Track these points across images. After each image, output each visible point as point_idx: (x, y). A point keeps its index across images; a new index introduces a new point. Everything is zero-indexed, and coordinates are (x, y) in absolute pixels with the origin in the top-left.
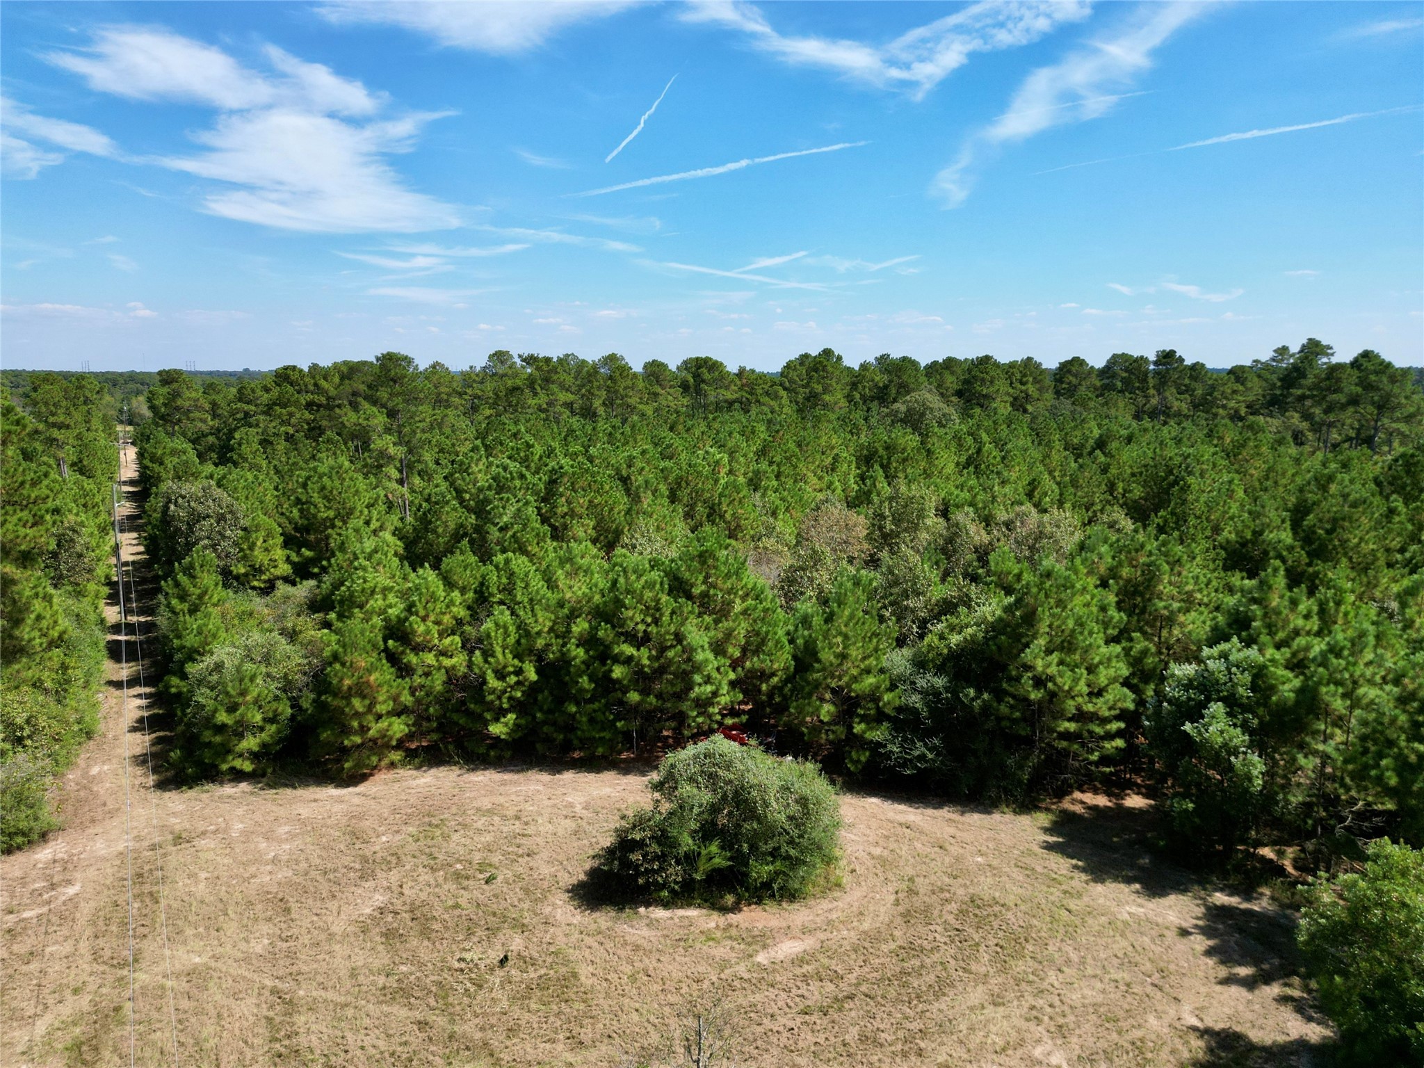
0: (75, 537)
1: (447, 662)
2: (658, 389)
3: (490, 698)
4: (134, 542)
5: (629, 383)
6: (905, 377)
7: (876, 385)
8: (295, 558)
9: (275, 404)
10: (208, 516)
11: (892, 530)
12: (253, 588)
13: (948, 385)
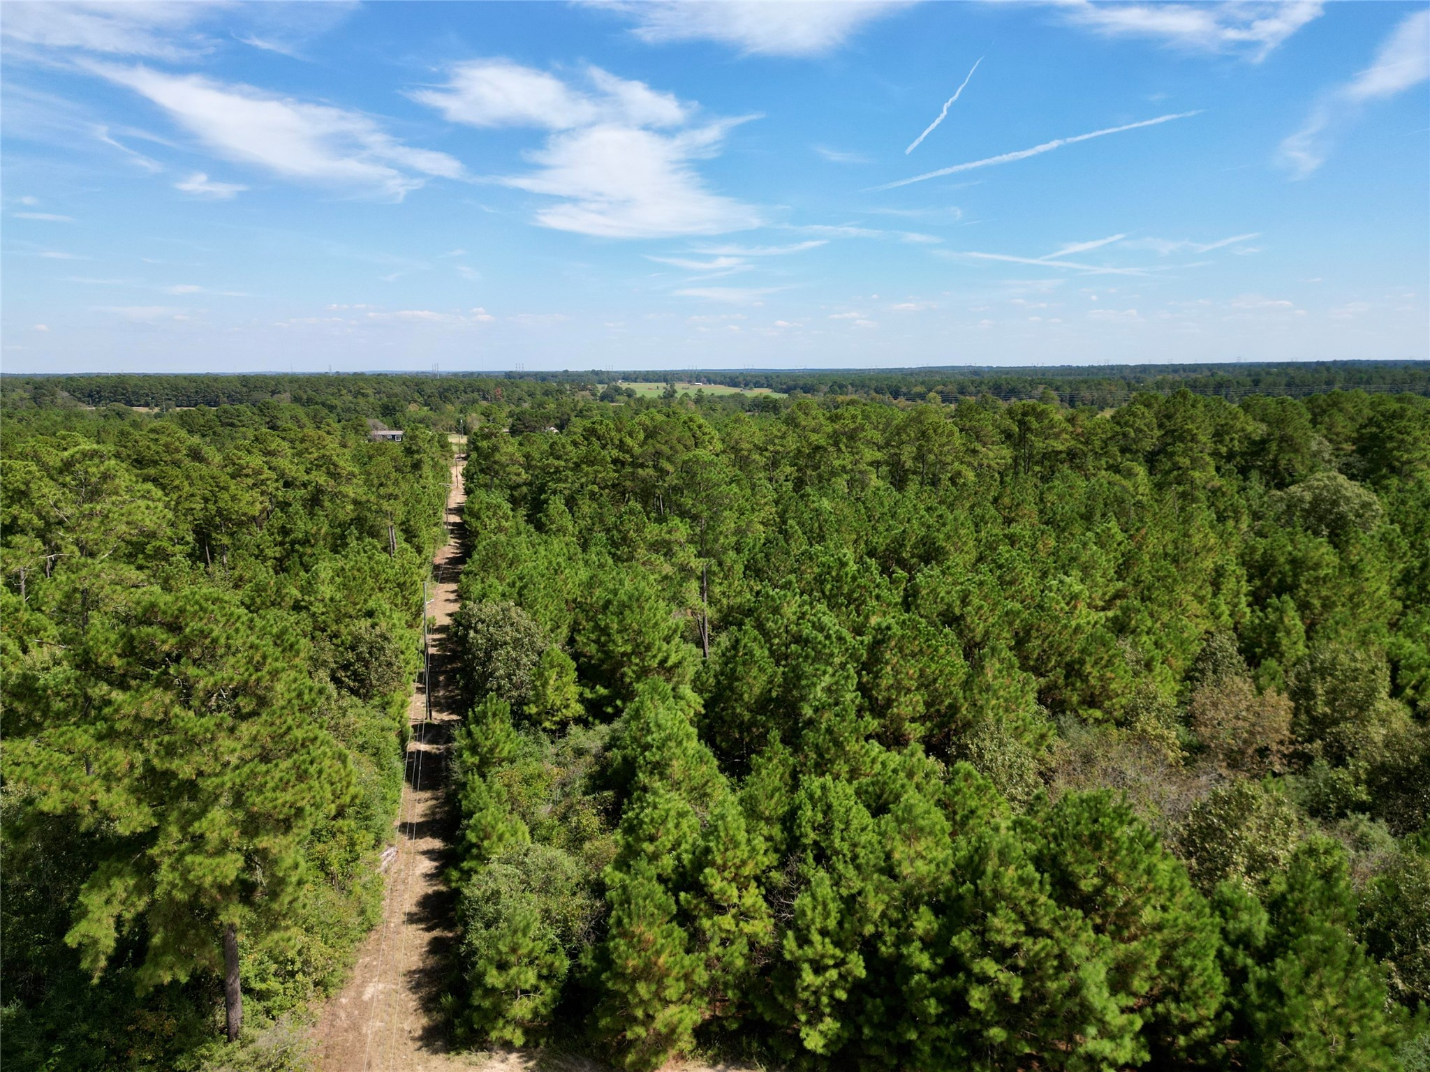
0: (386, 644)
1: (747, 928)
2: (979, 447)
3: (804, 995)
4: (452, 596)
5: (945, 440)
6: (1290, 431)
7: (1248, 437)
8: (588, 694)
9: (582, 462)
10: (506, 643)
11: (1325, 715)
12: (544, 730)
13: (1339, 429)
